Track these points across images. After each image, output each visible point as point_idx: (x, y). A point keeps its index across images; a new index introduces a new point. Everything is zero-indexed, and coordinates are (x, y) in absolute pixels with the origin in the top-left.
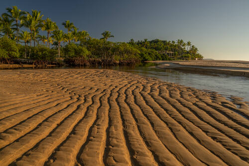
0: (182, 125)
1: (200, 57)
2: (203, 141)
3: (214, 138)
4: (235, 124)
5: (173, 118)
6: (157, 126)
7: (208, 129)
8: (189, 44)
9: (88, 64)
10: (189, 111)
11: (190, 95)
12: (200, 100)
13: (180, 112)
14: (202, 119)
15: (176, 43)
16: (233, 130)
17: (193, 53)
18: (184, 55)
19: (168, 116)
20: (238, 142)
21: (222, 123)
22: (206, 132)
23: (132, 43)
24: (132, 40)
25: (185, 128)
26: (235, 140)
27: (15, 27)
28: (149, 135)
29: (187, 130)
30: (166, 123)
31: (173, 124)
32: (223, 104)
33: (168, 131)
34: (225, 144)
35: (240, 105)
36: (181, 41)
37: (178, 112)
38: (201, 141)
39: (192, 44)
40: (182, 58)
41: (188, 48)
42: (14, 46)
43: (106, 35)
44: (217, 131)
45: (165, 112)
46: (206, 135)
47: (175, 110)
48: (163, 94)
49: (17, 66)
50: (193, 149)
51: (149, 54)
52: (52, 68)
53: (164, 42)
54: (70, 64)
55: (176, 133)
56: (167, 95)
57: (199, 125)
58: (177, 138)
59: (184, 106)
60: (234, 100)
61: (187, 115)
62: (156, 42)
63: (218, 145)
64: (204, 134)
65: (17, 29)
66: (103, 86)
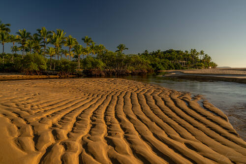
1: (214, 66)
8: (202, 53)
9: (103, 74)
15: (189, 53)
17: (207, 62)
18: (197, 64)
23: (145, 54)
24: (146, 51)
27: (43, 44)
32: (183, 98)
36: (194, 51)
39: (205, 53)
40: (195, 67)
41: (201, 57)
42: (43, 60)
43: (121, 47)
49: (45, 76)
51: (162, 64)
52: (73, 78)
53: (178, 52)
54: (88, 74)
62: (170, 52)
65: (44, 46)
66: (108, 89)
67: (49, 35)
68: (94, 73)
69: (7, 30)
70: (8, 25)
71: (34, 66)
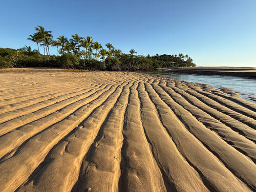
0: (171, 108)
1: (194, 65)
2: (193, 127)
3: (207, 125)
4: (229, 109)
5: (164, 101)
6: (146, 107)
7: (199, 113)
10: (181, 96)
11: (183, 85)
12: (192, 88)
13: (172, 96)
14: (192, 104)
15: (178, 56)
16: (229, 116)
17: (189, 62)
18: (182, 64)
19: (160, 99)
20: (241, 132)
21: (214, 108)
22: (197, 117)
23: (148, 57)
24: (149, 55)
25: (173, 110)
26: (235, 129)
27: (78, 47)
28: (132, 116)
29: (175, 113)
30: (155, 105)
31: (162, 106)
32: (213, 92)
33: (154, 113)
34: (222, 133)
35: (231, 93)
36: (181, 55)
37: (170, 97)
38: (191, 127)
40: (181, 66)
41: (185, 59)
43: (132, 52)
44: (209, 116)
45: (158, 96)
46: (197, 120)
47: (168, 95)
48: (161, 84)
50: (179, 139)
51: (159, 64)
53: (169, 56)
54: (109, 69)
55: (162, 115)
56: (164, 85)
57: (189, 109)
58: (162, 122)
59: (177, 92)
60: (223, 90)
61: (178, 99)
62: (164, 56)
63: (213, 135)
64: (194, 118)
65: (78, 49)
66: (121, 79)
67: (81, 40)
68: (113, 68)
69: (50, 35)
70: (50, 32)
71: (70, 63)
